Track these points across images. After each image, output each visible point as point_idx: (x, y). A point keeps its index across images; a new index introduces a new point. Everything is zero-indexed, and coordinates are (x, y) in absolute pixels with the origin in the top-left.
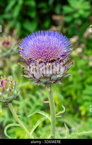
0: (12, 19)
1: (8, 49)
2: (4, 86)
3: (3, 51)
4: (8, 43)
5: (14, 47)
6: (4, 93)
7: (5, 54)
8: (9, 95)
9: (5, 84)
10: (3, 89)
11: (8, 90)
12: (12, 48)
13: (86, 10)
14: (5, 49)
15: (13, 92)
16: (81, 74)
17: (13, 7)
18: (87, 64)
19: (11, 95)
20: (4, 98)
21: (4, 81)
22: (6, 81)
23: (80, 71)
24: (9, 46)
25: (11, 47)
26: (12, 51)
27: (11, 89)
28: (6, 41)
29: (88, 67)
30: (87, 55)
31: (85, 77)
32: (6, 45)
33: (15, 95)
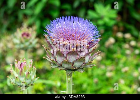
0: (32, 16)
1: (27, 41)
2: (23, 69)
3: (22, 43)
4: (28, 35)
5: (33, 40)
6: (21, 76)
7: (22, 46)
8: (26, 78)
9: (24, 67)
10: (21, 71)
11: (26, 73)
12: (31, 41)
13: (111, 19)
14: (23, 41)
15: (31, 76)
16: (97, 84)
17: (36, 4)
18: (104, 74)
19: (28, 79)
20: (20, 81)
21: (24, 63)
22: (25, 64)
23: (96, 80)
24: (28, 38)
25: (30, 39)
26: (31, 43)
27: (29, 73)
28: (27, 33)
29: (104, 78)
30: (105, 65)
31: (99, 87)
32: (25, 36)
33: (31, 81)
